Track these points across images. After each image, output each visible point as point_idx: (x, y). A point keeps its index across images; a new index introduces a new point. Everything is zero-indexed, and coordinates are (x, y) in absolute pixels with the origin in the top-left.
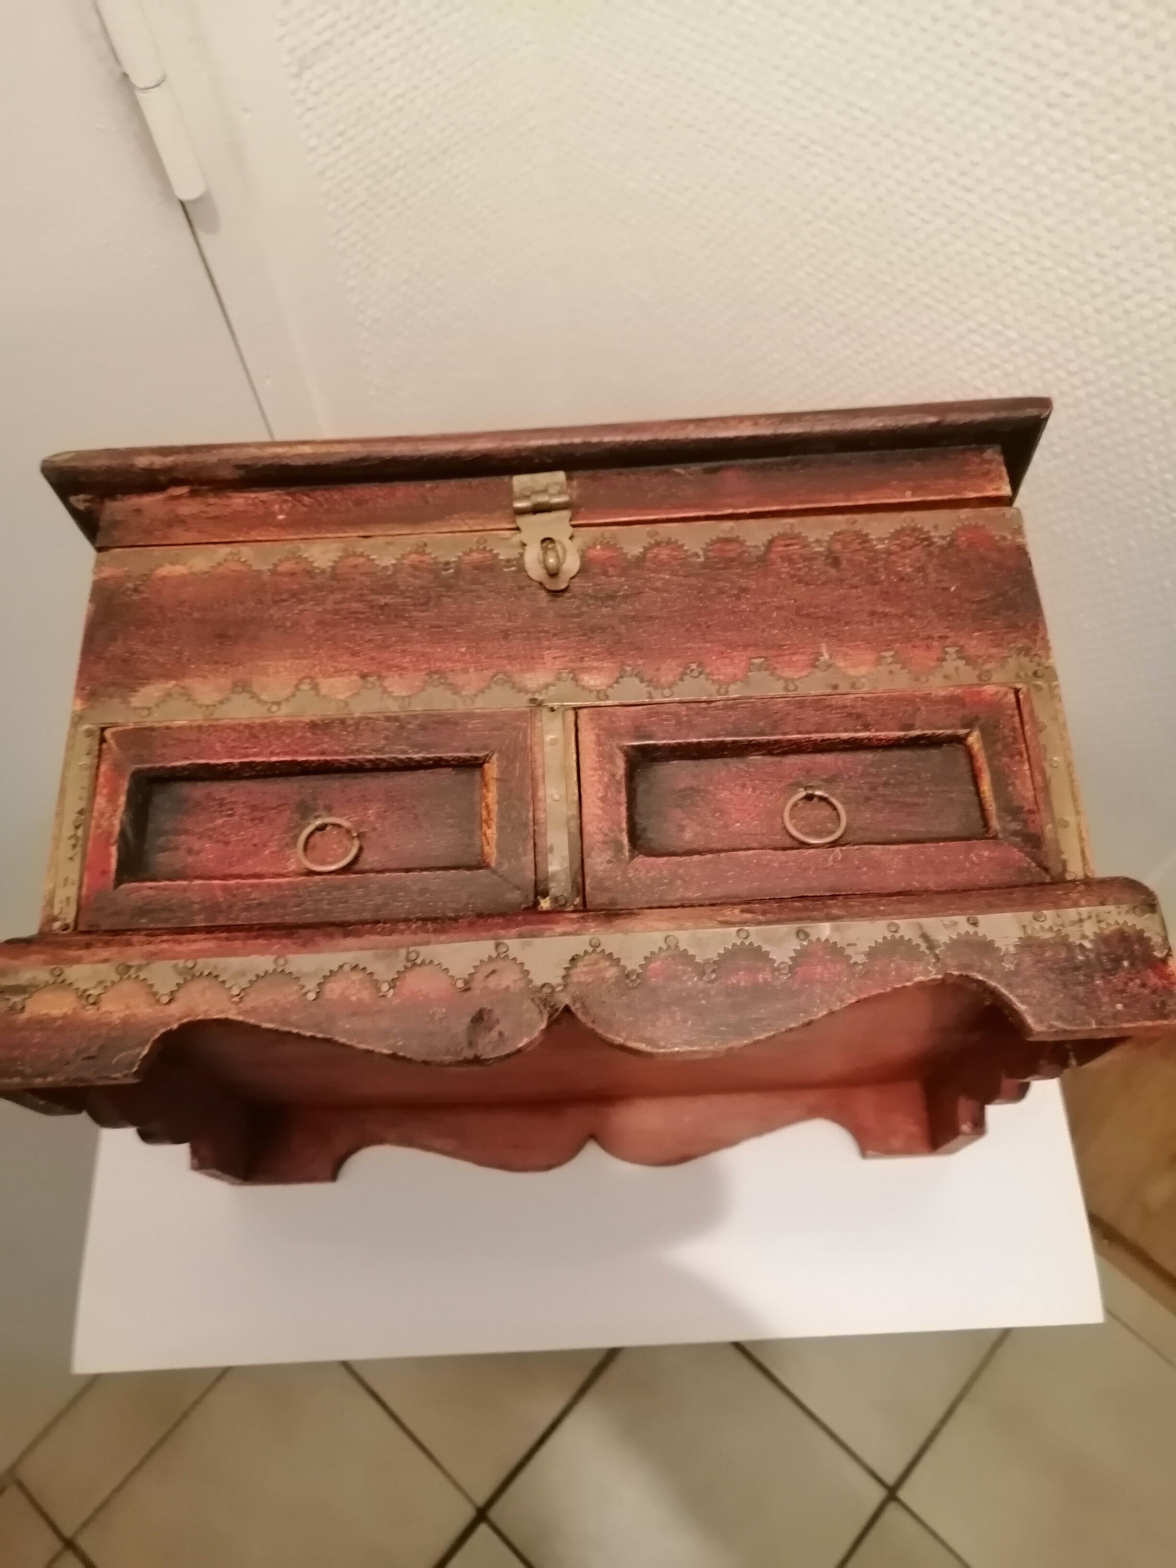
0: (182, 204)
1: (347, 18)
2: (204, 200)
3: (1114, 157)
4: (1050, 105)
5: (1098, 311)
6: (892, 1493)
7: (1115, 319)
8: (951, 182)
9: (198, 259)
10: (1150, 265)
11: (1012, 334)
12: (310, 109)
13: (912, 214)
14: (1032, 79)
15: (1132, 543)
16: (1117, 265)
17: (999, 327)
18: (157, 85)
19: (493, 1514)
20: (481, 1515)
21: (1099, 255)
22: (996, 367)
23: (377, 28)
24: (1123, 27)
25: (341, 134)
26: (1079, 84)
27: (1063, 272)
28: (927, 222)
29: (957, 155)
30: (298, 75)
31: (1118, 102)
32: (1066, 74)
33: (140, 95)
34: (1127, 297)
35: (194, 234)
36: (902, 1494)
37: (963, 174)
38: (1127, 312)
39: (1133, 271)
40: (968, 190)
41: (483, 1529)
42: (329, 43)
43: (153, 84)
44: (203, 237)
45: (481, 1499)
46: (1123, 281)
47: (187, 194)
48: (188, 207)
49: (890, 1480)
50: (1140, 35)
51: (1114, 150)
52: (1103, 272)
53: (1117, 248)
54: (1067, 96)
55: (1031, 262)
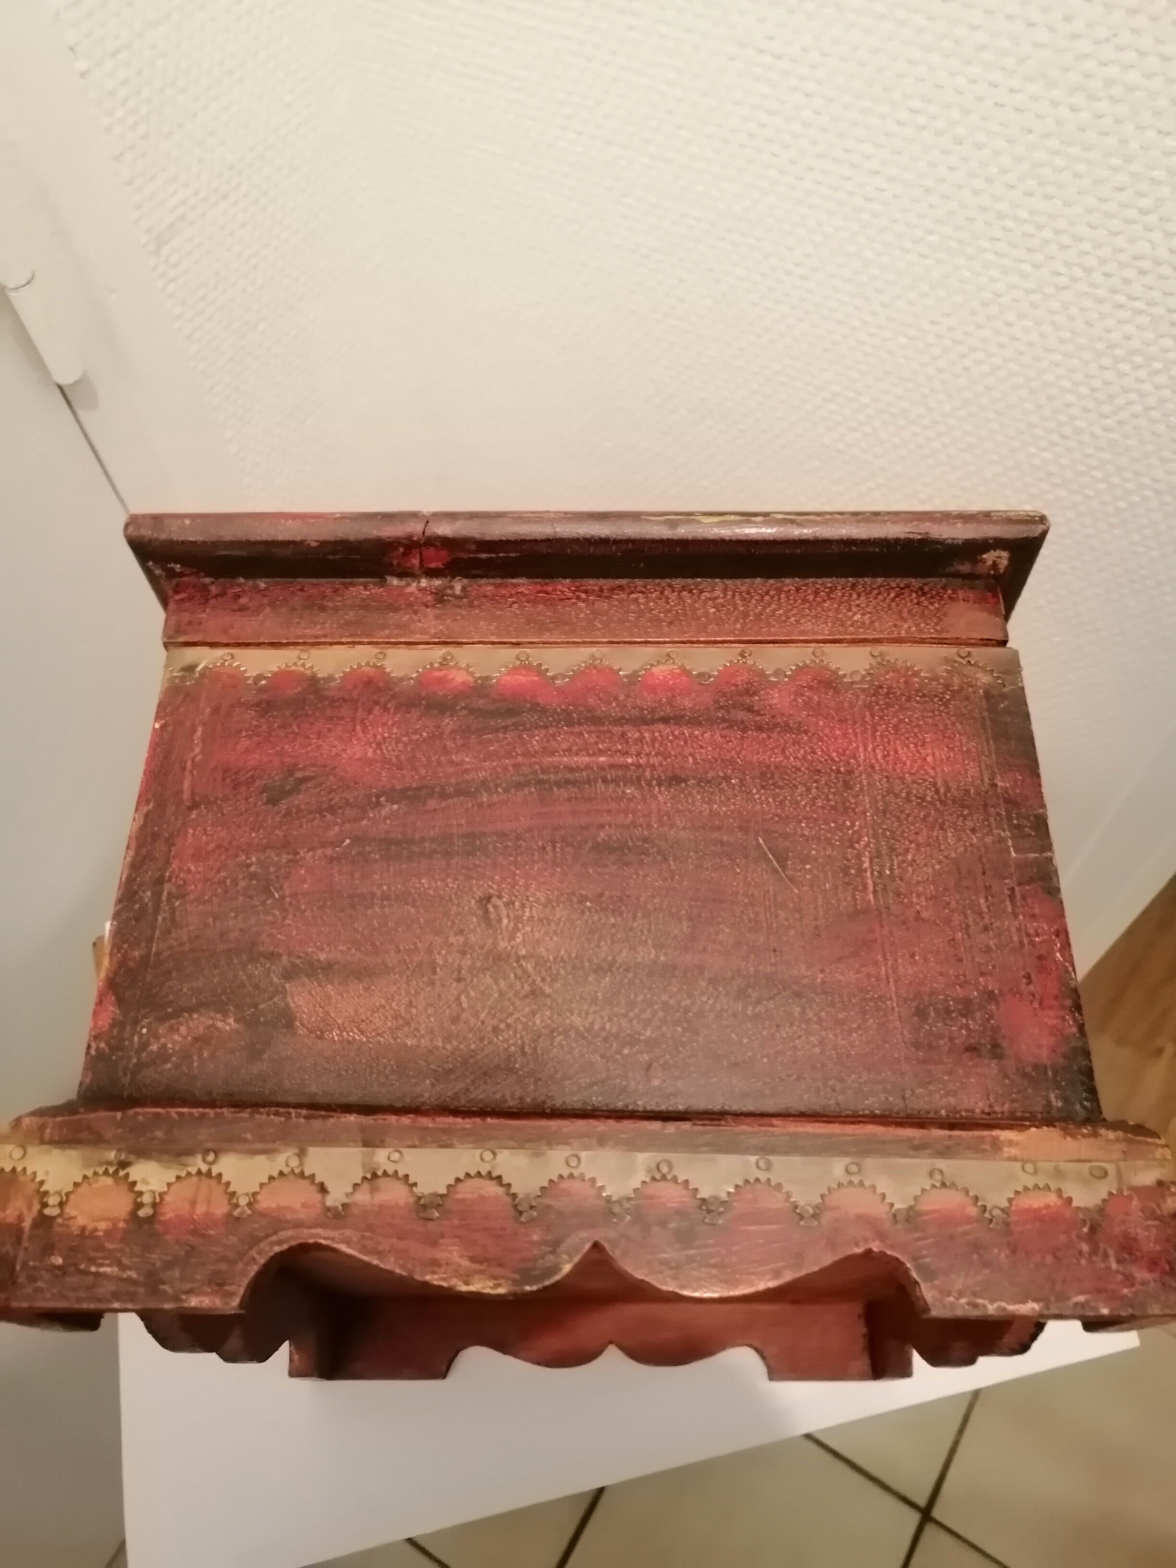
0: (60, 387)
1: (196, 193)
2: (82, 382)
3: (932, 238)
4: (867, 199)
5: (940, 371)
6: (926, 1515)
7: (957, 376)
8: (789, 273)
9: (82, 436)
10: (979, 327)
11: (865, 400)
12: (171, 281)
13: (756, 305)
14: (849, 179)
16: (951, 329)
17: (852, 395)
18: (28, 283)
21: (933, 323)
23: (225, 197)
24: (923, 128)
25: (203, 298)
26: (891, 179)
27: (903, 340)
28: (772, 310)
29: (789, 249)
30: (157, 252)
31: (928, 191)
32: (878, 172)
33: (12, 295)
34: (964, 356)
35: (74, 414)
36: (936, 1513)
37: (798, 265)
38: (966, 369)
39: (965, 333)
40: (804, 278)
42: (182, 218)
43: (24, 282)
44: (81, 413)
46: (957, 342)
47: (65, 378)
48: (66, 390)
49: (922, 1501)
50: (939, 134)
51: (931, 233)
52: (939, 336)
53: (948, 315)
54: (882, 190)
55: (872, 335)
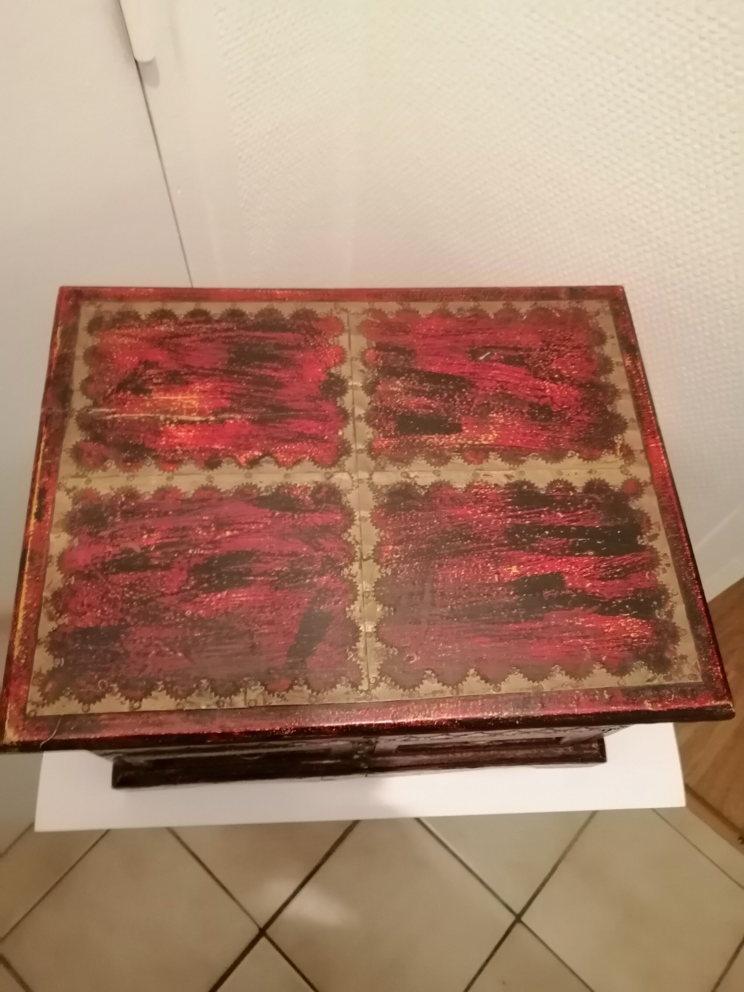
0: (136, 62)
2: (151, 63)
4: (702, 38)
5: (717, 173)
6: (518, 918)
7: (727, 178)
8: (631, 85)
9: (144, 104)
11: (660, 186)
13: (603, 106)
14: (692, 20)
15: (721, 322)
16: (733, 143)
17: (651, 181)
19: (269, 931)
20: (262, 932)
21: (722, 137)
22: (647, 207)
26: (722, 25)
27: (697, 147)
28: (613, 111)
29: (636, 68)
32: (714, 19)
35: (143, 86)
36: (524, 919)
37: (640, 80)
40: (641, 91)
41: (263, 941)
44: (148, 89)
45: (262, 924)
47: (141, 57)
48: (140, 66)
49: (518, 910)
52: (723, 148)
53: (734, 132)
54: (713, 32)
55: (677, 140)
